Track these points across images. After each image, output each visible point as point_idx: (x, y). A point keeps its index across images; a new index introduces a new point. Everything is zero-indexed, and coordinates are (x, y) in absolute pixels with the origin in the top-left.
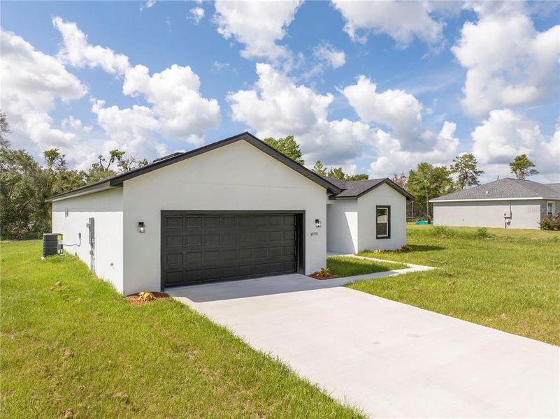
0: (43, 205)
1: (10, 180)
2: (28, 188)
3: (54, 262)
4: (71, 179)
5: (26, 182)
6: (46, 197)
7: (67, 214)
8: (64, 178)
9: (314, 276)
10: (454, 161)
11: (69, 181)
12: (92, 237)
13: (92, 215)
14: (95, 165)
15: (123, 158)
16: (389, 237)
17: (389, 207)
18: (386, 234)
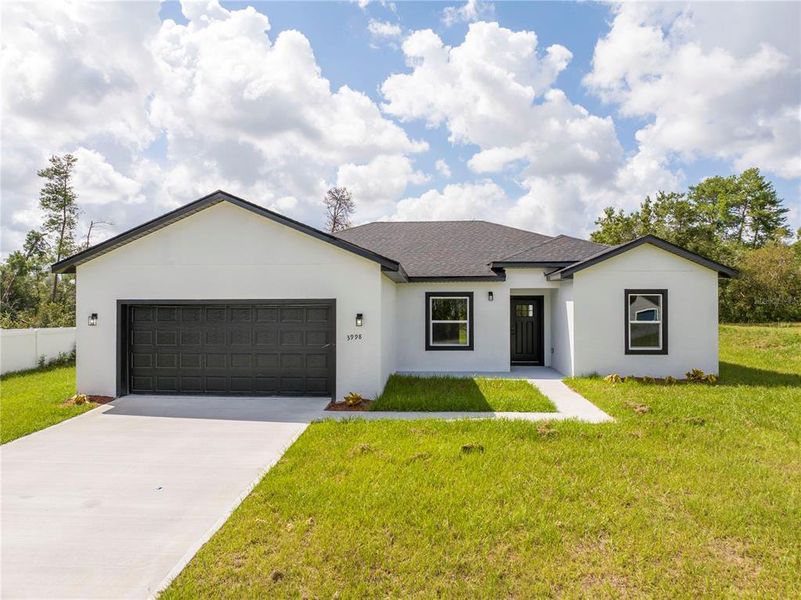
16: (665, 351)
17: (664, 292)
18: (658, 345)
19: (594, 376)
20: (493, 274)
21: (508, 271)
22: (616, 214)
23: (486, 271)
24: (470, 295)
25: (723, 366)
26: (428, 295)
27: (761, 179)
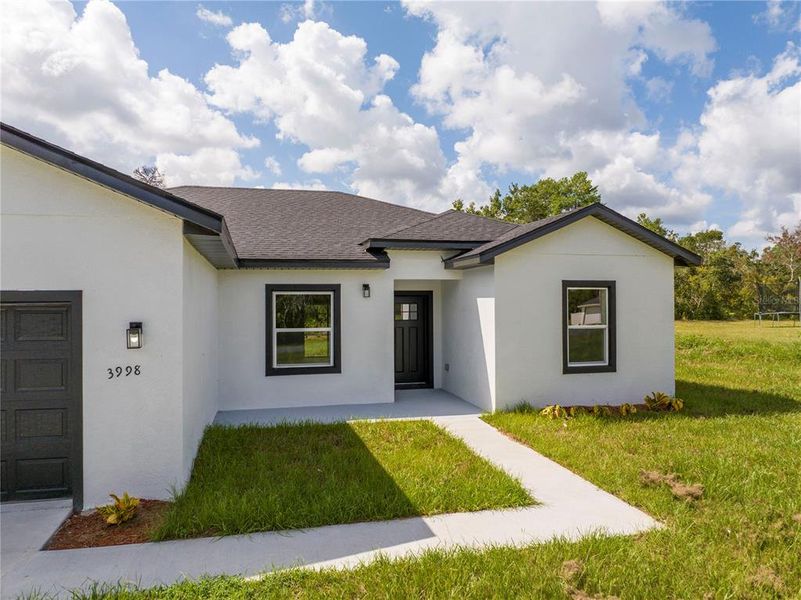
16: (612, 368)
17: (611, 286)
18: (602, 359)
19: (523, 409)
20: (369, 257)
21: (391, 253)
22: (466, 207)
23: (360, 253)
24: (336, 289)
25: (681, 386)
26: (270, 289)
27: (589, 182)
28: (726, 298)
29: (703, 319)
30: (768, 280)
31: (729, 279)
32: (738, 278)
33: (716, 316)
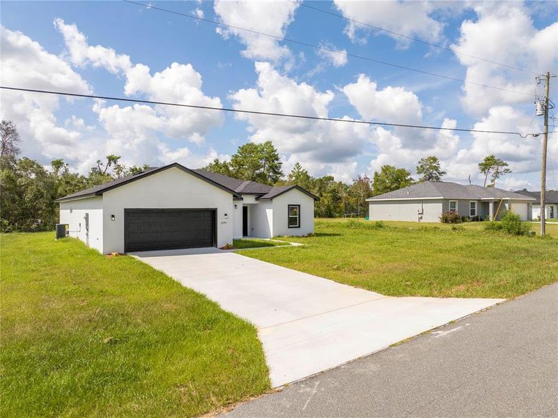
0: (51, 205)
1: (25, 185)
2: (39, 191)
3: (64, 241)
4: (73, 183)
5: (37, 185)
6: (53, 198)
7: (71, 211)
8: (67, 183)
9: (222, 248)
10: (419, 162)
11: (71, 185)
12: (87, 225)
13: (87, 211)
14: (94, 169)
15: (119, 162)
16: (299, 227)
17: (299, 206)
18: (297, 225)
19: (279, 236)
28: (335, 207)
29: (325, 217)
30: (352, 200)
31: (336, 199)
32: (340, 198)
33: (331, 216)
